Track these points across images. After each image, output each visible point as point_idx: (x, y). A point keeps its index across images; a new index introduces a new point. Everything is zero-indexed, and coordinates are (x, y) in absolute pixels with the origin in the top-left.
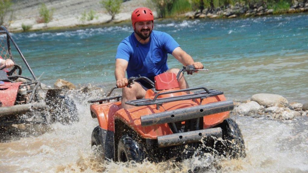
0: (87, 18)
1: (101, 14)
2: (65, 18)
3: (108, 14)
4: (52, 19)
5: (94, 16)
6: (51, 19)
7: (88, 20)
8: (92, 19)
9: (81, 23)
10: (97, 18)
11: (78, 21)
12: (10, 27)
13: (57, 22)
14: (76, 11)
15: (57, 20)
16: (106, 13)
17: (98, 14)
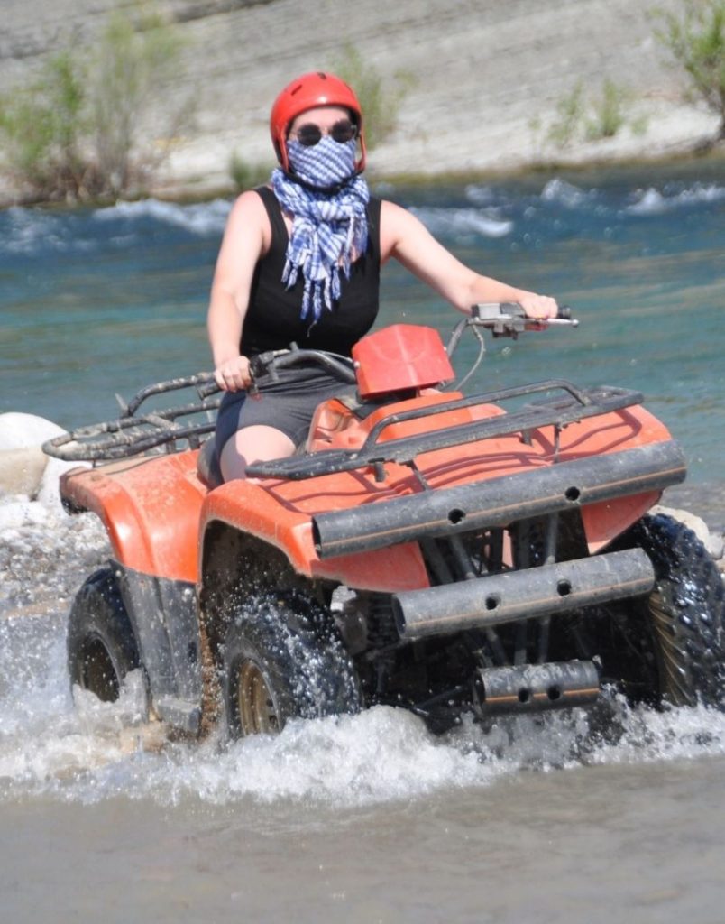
0: (581, 128)
1: (663, 106)
2: (459, 127)
3: (703, 105)
4: (391, 129)
5: (621, 113)
6: (387, 131)
7: (592, 137)
8: (609, 132)
9: (550, 153)
10: (639, 128)
11: (533, 141)
12: (162, 172)
13: (418, 147)
14: (524, 88)
15: (419, 134)
16: (688, 99)
17: (646, 106)
